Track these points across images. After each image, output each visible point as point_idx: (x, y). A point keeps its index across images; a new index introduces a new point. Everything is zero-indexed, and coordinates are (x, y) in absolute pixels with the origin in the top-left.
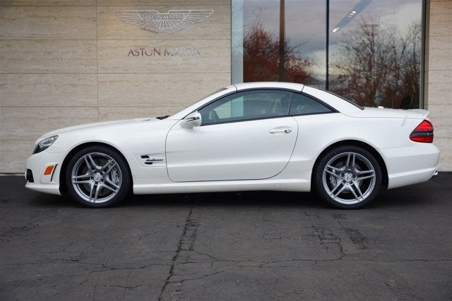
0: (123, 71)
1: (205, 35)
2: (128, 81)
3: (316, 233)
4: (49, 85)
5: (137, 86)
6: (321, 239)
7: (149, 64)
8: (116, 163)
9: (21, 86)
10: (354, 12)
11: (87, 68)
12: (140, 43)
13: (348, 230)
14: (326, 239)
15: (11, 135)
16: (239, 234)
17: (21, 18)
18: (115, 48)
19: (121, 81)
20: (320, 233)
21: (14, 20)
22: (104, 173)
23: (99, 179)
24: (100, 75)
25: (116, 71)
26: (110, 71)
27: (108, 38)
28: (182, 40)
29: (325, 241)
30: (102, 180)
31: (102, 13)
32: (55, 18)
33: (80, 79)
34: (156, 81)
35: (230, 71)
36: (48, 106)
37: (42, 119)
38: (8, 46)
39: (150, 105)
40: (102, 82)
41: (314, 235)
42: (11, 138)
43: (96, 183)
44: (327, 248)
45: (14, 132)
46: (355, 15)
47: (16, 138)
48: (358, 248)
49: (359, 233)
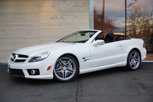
0: (49, 25)
1: (80, 11)
2: (51, 29)
3: (128, 85)
4: (22, 30)
5: (54, 30)
6: (130, 88)
7: (59, 22)
8: (72, 61)
9: (11, 31)
10: (134, 2)
11: (35, 24)
12: (55, 14)
13: (140, 84)
14: (132, 87)
15: (7, 49)
16: (98, 86)
17: (11, 5)
18: (46, 16)
19: (49, 28)
20: (129, 85)
21: (8, 6)
22: (67, 66)
23: (65, 69)
24: (40, 26)
25: (46, 25)
26: (44, 25)
27: (43, 12)
28: (71, 13)
29: (132, 88)
30: (67, 69)
31: (41, 3)
32: (24, 5)
33: (33, 28)
34: (61, 28)
35: (89, 24)
36: (21, 38)
37: (19, 43)
38: (6, 16)
39: (59, 37)
40: (41, 29)
41: (127, 86)
42: (7, 50)
43: (64, 71)
44: (133, 91)
45: (8, 48)
46: (134, 3)
47: (9, 50)
48: (145, 91)
49: (144, 85)
